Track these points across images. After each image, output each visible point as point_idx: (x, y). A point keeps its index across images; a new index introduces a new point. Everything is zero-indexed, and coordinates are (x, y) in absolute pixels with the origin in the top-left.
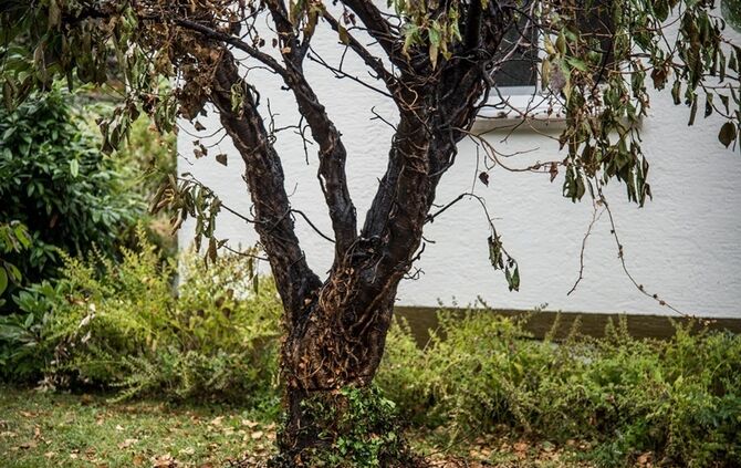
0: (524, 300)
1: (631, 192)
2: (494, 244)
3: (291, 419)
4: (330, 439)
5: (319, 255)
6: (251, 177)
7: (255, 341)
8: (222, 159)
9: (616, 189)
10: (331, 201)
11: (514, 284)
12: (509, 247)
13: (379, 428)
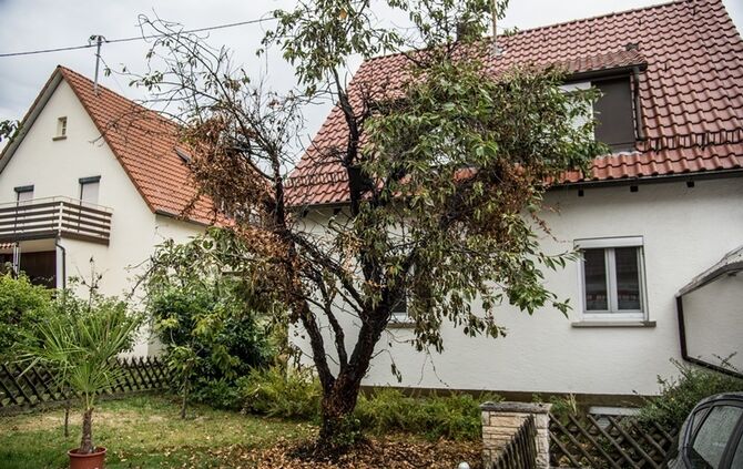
0: (403, 384)
1: (437, 349)
2: (393, 367)
3: (324, 425)
4: (338, 433)
5: (335, 369)
6: (313, 344)
7: (313, 398)
8: (303, 337)
9: (432, 348)
10: (339, 352)
11: (400, 380)
12: (398, 368)
13: (355, 429)
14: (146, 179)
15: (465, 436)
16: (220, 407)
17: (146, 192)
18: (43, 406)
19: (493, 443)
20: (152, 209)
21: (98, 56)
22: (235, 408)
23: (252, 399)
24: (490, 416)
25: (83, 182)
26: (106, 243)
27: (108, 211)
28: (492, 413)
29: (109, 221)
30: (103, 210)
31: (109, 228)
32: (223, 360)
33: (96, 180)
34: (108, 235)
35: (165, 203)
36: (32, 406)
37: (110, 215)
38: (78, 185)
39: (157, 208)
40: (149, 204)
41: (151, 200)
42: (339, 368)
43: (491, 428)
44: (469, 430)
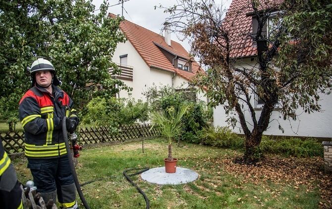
0: (285, 134)
1: (293, 118)
2: (279, 126)
3: (247, 151)
4: (254, 154)
5: (251, 127)
6: (240, 117)
8: (235, 114)
10: (253, 121)
11: (283, 133)
12: (282, 127)
14: (145, 54)
15: (302, 155)
16: (191, 142)
17: (146, 59)
18: (126, 141)
19: (329, 159)
20: (149, 66)
21: (122, 7)
22: (197, 143)
23: (205, 140)
24: (328, 148)
25: (121, 57)
26: (131, 80)
27: (132, 68)
28: (329, 147)
29: (132, 72)
30: (129, 67)
31: (132, 74)
32: (193, 124)
33: (126, 56)
34: (132, 77)
35: (153, 63)
36: (123, 141)
37: (132, 69)
38: (119, 58)
39: (151, 65)
40: (148, 64)
41: (148, 62)
42: (253, 128)
43: (329, 153)
44: (303, 153)
